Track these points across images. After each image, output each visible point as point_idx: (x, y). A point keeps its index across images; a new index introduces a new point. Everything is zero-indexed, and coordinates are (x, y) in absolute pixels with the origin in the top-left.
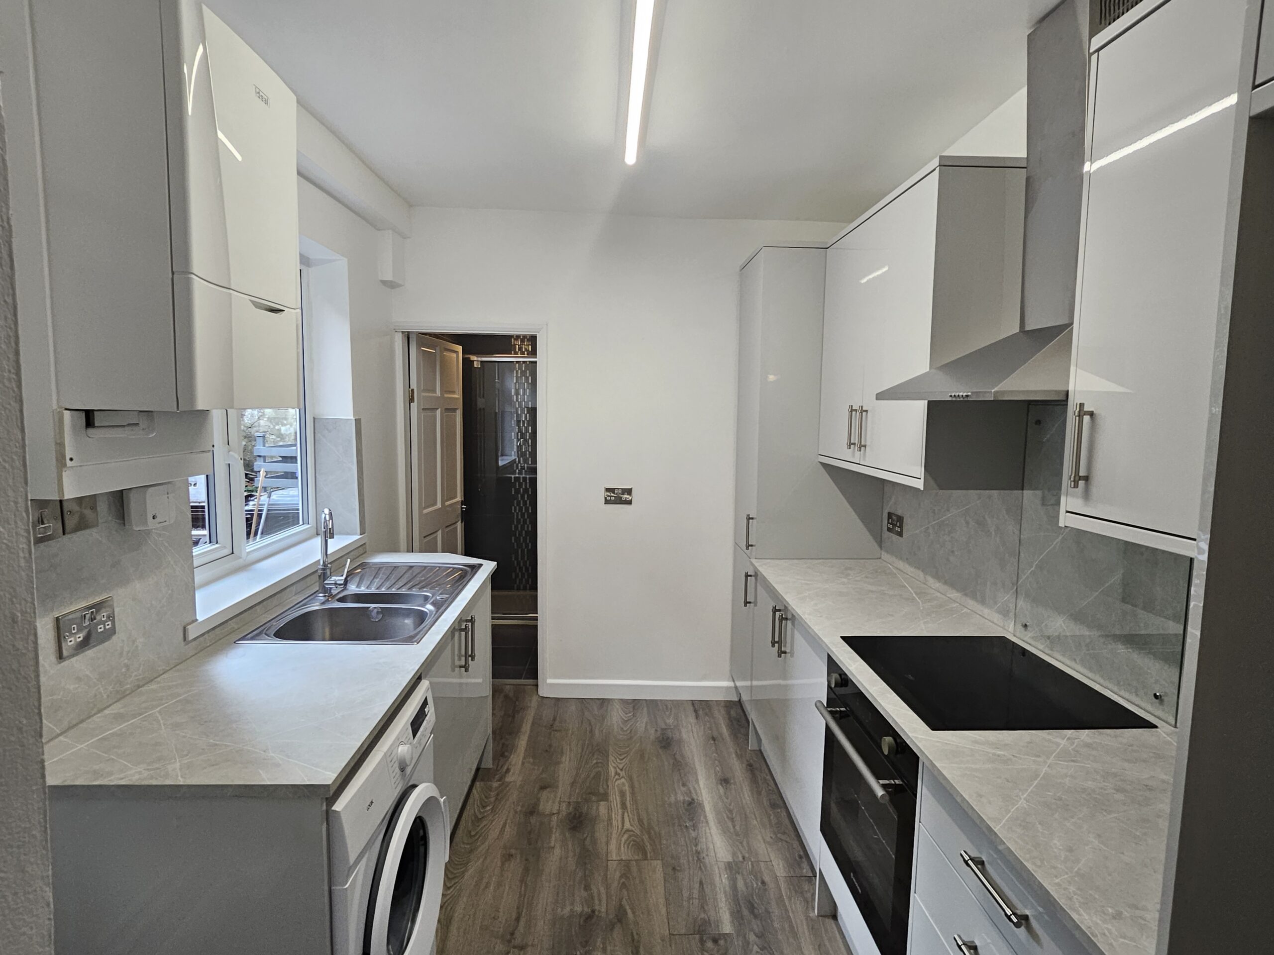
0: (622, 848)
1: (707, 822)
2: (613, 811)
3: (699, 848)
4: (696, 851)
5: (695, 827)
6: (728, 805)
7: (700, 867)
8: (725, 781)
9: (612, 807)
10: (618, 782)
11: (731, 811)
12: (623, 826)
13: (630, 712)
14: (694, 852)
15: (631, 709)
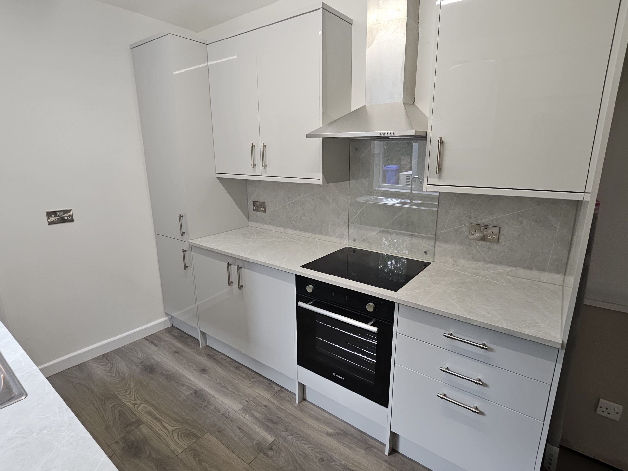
0: (180, 442)
1: (213, 397)
2: (153, 426)
3: (222, 412)
4: (222, 414)
5: (209, 403)
6: (216, 382)
7: (231, 421)
8: (203, 371)
9: (150, 424)
10: (140, 408)
11: (220, 384)
12: (168, 430)
13: (108, 364)
14: (221, 416)
15: (107, 361)
